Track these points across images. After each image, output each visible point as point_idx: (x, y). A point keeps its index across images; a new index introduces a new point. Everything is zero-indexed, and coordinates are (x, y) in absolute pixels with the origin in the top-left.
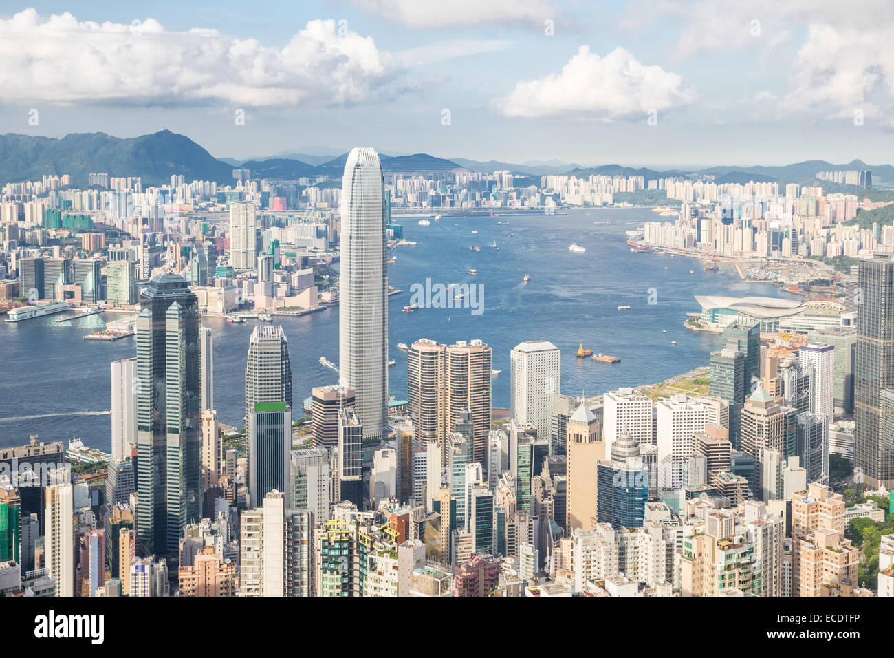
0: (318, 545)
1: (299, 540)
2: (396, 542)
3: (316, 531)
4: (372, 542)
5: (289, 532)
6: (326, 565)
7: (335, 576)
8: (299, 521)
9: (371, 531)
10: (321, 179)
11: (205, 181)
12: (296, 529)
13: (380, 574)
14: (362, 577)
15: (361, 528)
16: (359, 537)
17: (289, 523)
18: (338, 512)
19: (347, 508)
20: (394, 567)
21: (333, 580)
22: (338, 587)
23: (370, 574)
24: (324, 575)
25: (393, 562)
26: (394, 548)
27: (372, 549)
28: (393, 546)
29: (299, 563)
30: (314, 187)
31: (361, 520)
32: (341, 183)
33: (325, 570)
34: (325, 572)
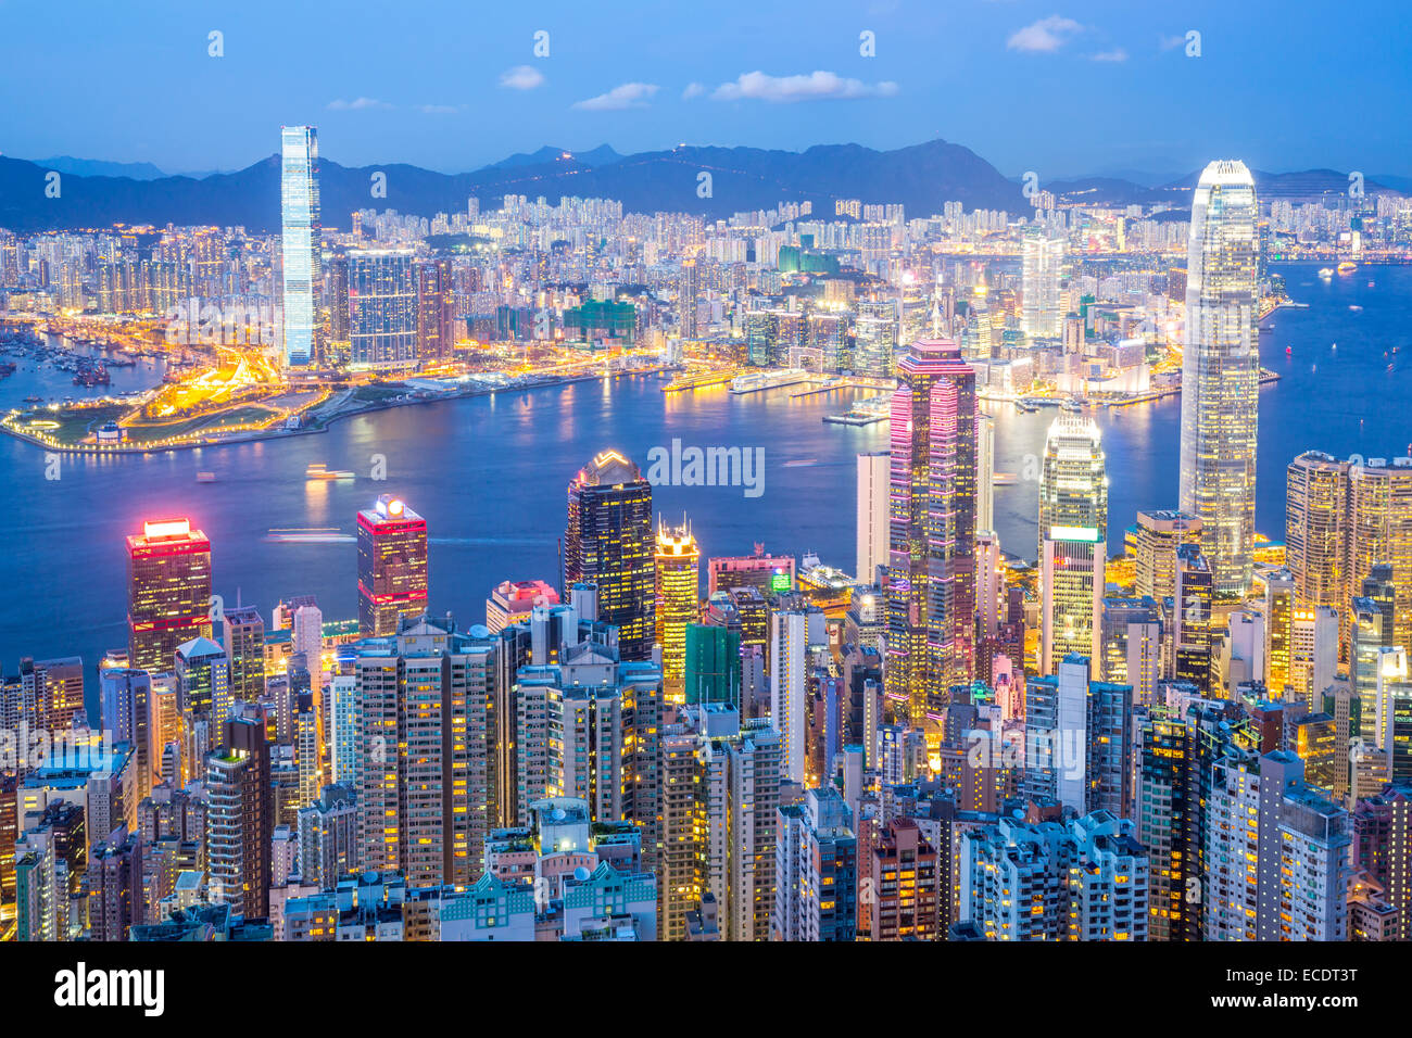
0: (1137, 738)
1: (1109, 727)
2: (1259, 749)
3: (1135, 718)
4: (1220, 746)
5: (1094, 714)
6: (1149, 768)
7: (1162, 787)
8: (1110, 700)
9: (1219, 729)
10: (1158, 209)
11: (990, 211)
12: (1105, 711)
13: (1232, 793)
14: (1204, 793)
15: (1204, 723)
16: (1200, 736)
17: (1095, 702)
18: (1171, 695)
19: (1185, 690)
20: (1254, 787)
21: (1159, 792)
22: (1166, 803)
23: (1215, 792)
24: (1147, 783)
25: (1253, 778)
26: (1256, 759)
27: (1220, 755)
28: (1253, 755)
29: (1109, 760)
30: (1150, 219)
31: (1205, 709)
32: (1190, 213)
33: (1147, 775)
34: (1147, 779)
